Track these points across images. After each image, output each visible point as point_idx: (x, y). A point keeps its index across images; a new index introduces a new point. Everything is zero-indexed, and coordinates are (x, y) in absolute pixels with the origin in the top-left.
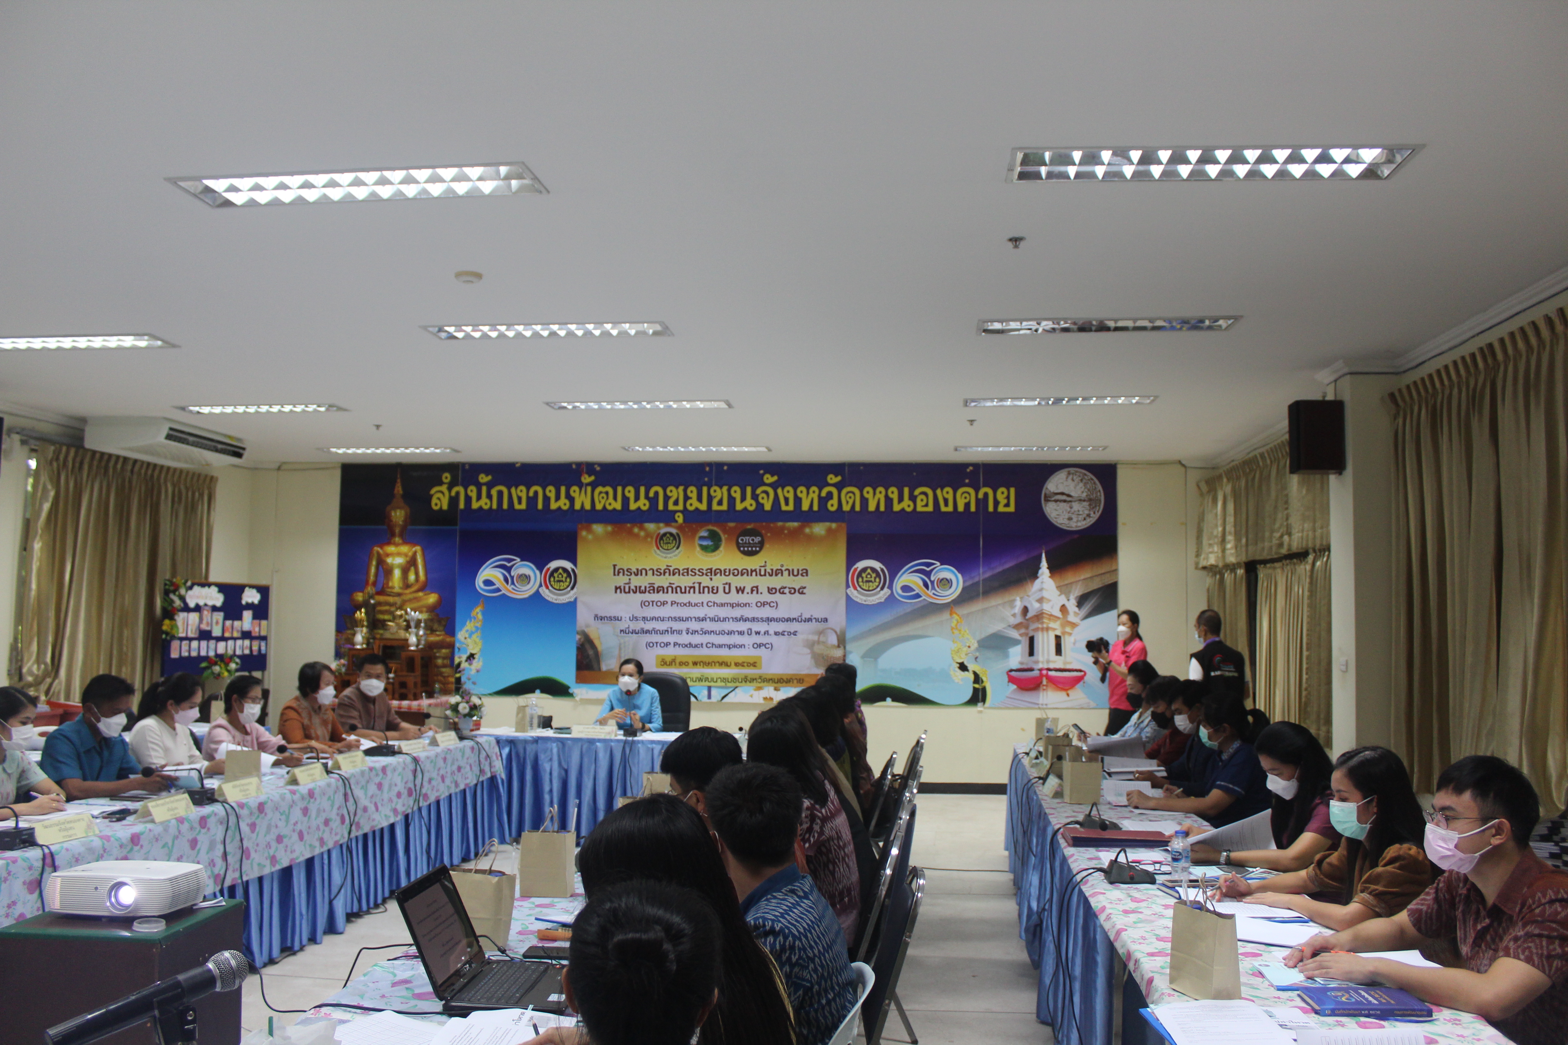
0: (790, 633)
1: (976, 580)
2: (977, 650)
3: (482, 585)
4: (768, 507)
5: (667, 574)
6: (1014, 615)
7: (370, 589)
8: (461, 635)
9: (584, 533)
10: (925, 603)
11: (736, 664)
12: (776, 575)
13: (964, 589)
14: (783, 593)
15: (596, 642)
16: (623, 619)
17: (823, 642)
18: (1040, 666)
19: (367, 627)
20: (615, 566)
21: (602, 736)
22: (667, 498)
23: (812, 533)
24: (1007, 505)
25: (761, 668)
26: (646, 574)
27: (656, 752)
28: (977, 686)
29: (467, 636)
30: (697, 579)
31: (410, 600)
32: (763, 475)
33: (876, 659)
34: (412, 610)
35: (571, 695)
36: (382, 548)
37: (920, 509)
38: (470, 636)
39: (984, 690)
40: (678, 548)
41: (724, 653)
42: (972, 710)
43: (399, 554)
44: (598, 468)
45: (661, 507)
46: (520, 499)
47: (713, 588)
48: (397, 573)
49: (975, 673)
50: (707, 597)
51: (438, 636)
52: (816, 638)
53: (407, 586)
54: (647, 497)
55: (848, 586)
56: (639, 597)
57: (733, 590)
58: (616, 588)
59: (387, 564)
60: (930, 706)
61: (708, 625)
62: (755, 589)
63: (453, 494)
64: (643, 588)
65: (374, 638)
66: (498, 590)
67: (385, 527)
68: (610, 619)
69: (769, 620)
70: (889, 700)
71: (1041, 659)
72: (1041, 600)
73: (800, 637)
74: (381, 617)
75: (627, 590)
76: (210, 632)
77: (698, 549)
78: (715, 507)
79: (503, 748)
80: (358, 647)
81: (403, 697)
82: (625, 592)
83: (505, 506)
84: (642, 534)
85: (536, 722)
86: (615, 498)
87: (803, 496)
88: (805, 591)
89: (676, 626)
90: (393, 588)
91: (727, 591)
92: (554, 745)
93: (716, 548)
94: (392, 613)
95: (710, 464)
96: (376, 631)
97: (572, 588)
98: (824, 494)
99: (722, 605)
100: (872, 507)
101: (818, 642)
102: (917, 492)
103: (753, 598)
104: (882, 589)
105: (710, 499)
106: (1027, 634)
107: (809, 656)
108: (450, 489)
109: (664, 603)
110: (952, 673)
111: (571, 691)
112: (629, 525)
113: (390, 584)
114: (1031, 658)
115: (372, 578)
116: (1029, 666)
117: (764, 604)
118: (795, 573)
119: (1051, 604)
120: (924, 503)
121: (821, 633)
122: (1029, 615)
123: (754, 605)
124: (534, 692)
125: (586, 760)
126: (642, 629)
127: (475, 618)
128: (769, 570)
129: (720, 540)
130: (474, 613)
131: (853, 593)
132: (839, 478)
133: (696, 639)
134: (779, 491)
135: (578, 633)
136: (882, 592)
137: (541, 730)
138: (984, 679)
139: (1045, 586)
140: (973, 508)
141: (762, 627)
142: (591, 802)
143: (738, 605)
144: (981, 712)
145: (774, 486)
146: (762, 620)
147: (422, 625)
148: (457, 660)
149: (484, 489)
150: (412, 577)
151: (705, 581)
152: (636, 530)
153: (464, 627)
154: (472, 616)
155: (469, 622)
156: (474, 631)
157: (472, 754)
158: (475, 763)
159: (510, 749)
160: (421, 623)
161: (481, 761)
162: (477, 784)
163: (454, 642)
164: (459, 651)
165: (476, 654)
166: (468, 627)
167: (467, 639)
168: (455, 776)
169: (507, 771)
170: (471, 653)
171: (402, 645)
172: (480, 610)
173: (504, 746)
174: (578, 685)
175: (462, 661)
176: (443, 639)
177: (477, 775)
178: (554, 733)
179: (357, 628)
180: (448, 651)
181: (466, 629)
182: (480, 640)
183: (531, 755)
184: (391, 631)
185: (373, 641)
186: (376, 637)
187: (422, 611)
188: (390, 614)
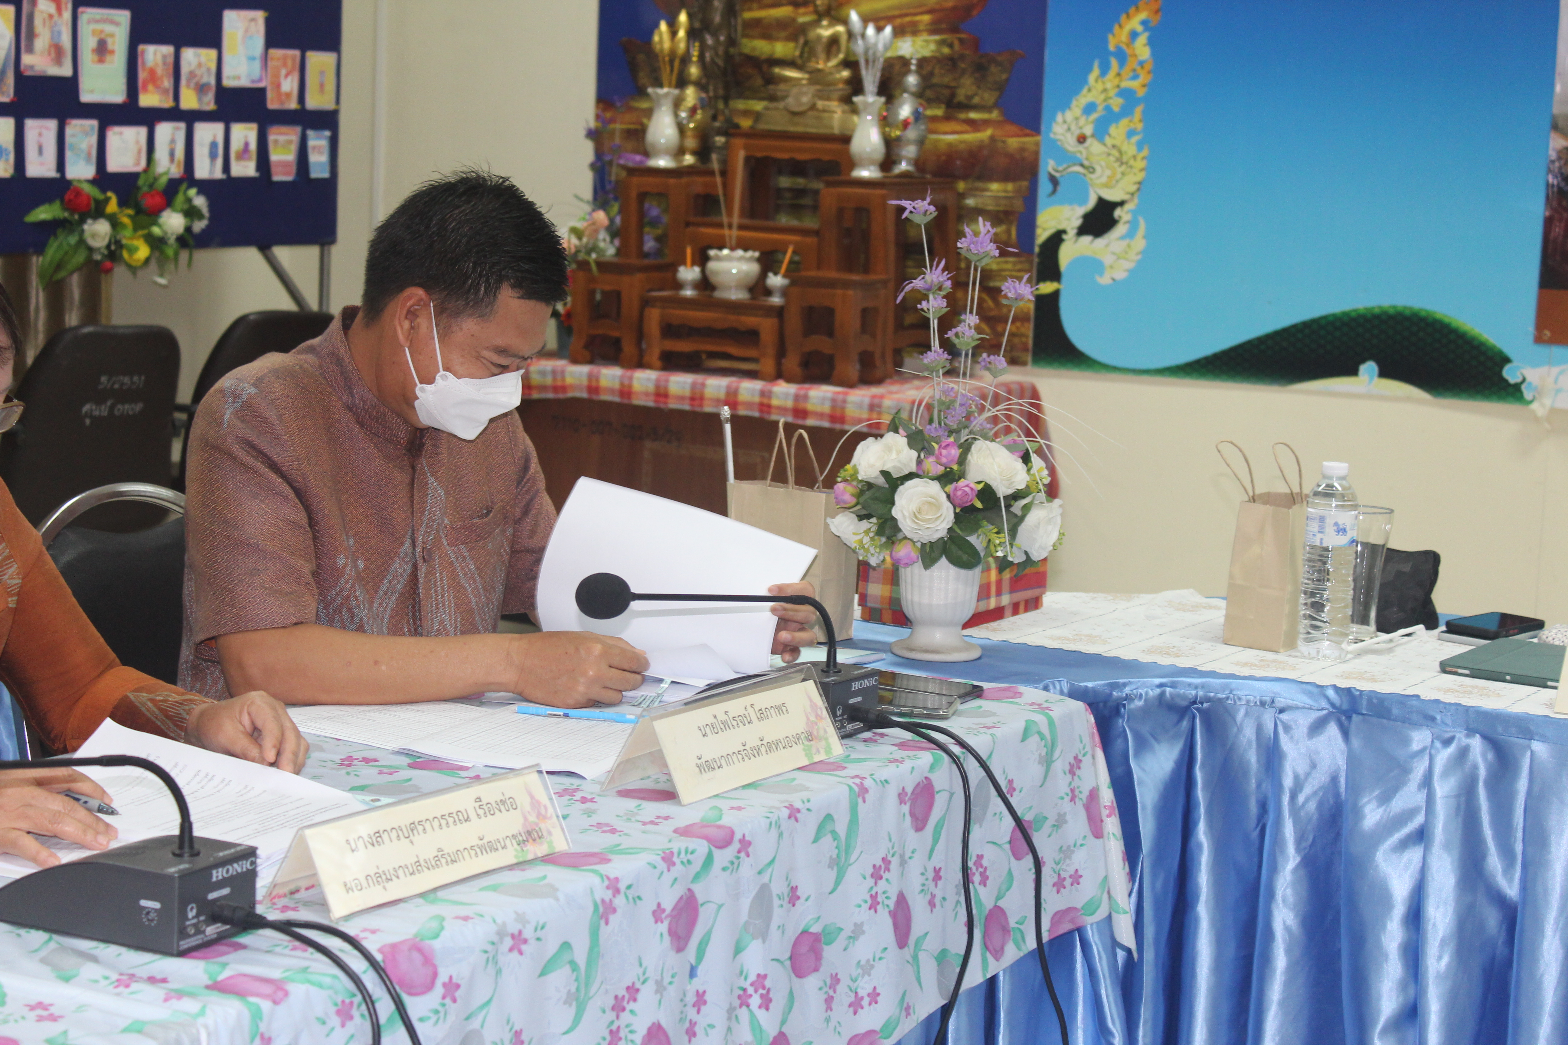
8: (1064, 125)
19: (700, 86)
29: (1088, 130)
34: (866, 18)
35: (1512, 392)
38: (1101, 132)
51: (974, 125)
65: (731, 130)
74: (760, 47)
76: (71, 84)
79: (1142, 745)
80: (663, 163)
96: (740, 104)
111: (1510, 374)
124: (1353, 371)
127: (1121, 56)
130: (1118, 38)
135: (1556, 126)
147: (912, 80)
153: (1077, 91)
154: (1111, 47)
155: (1096, 72)
156: (1116, 109)
157: (920, 822)
158: (937, 876)
159: (1182, 752)
160: (908, 72)
161: (980, 857)
162: (946, 1011)
163: (1037, 154)
164: (1054, 191)
165: (1121, 204)
166: (1094, 92)
167: (1089, 141)
168: (766, 1003)
169: (1159, 884)
170: (1101, 202)
171: (826, 158)
172: (1144, 23)
173: (1145, 730)
174: (1544, 350)
175: (1064, 232)
176: (992, 138)
177: (944, 952)
178: (1447, 667)
179: (661, 85)
180: (1010, 186)
181: (1084, 99)
182: (1140, 146)
183: (1301, 798)
184: (790, 101)
185: (720, 140)
186: (737, 126)
187: (914, 24)
188: (793, 37)
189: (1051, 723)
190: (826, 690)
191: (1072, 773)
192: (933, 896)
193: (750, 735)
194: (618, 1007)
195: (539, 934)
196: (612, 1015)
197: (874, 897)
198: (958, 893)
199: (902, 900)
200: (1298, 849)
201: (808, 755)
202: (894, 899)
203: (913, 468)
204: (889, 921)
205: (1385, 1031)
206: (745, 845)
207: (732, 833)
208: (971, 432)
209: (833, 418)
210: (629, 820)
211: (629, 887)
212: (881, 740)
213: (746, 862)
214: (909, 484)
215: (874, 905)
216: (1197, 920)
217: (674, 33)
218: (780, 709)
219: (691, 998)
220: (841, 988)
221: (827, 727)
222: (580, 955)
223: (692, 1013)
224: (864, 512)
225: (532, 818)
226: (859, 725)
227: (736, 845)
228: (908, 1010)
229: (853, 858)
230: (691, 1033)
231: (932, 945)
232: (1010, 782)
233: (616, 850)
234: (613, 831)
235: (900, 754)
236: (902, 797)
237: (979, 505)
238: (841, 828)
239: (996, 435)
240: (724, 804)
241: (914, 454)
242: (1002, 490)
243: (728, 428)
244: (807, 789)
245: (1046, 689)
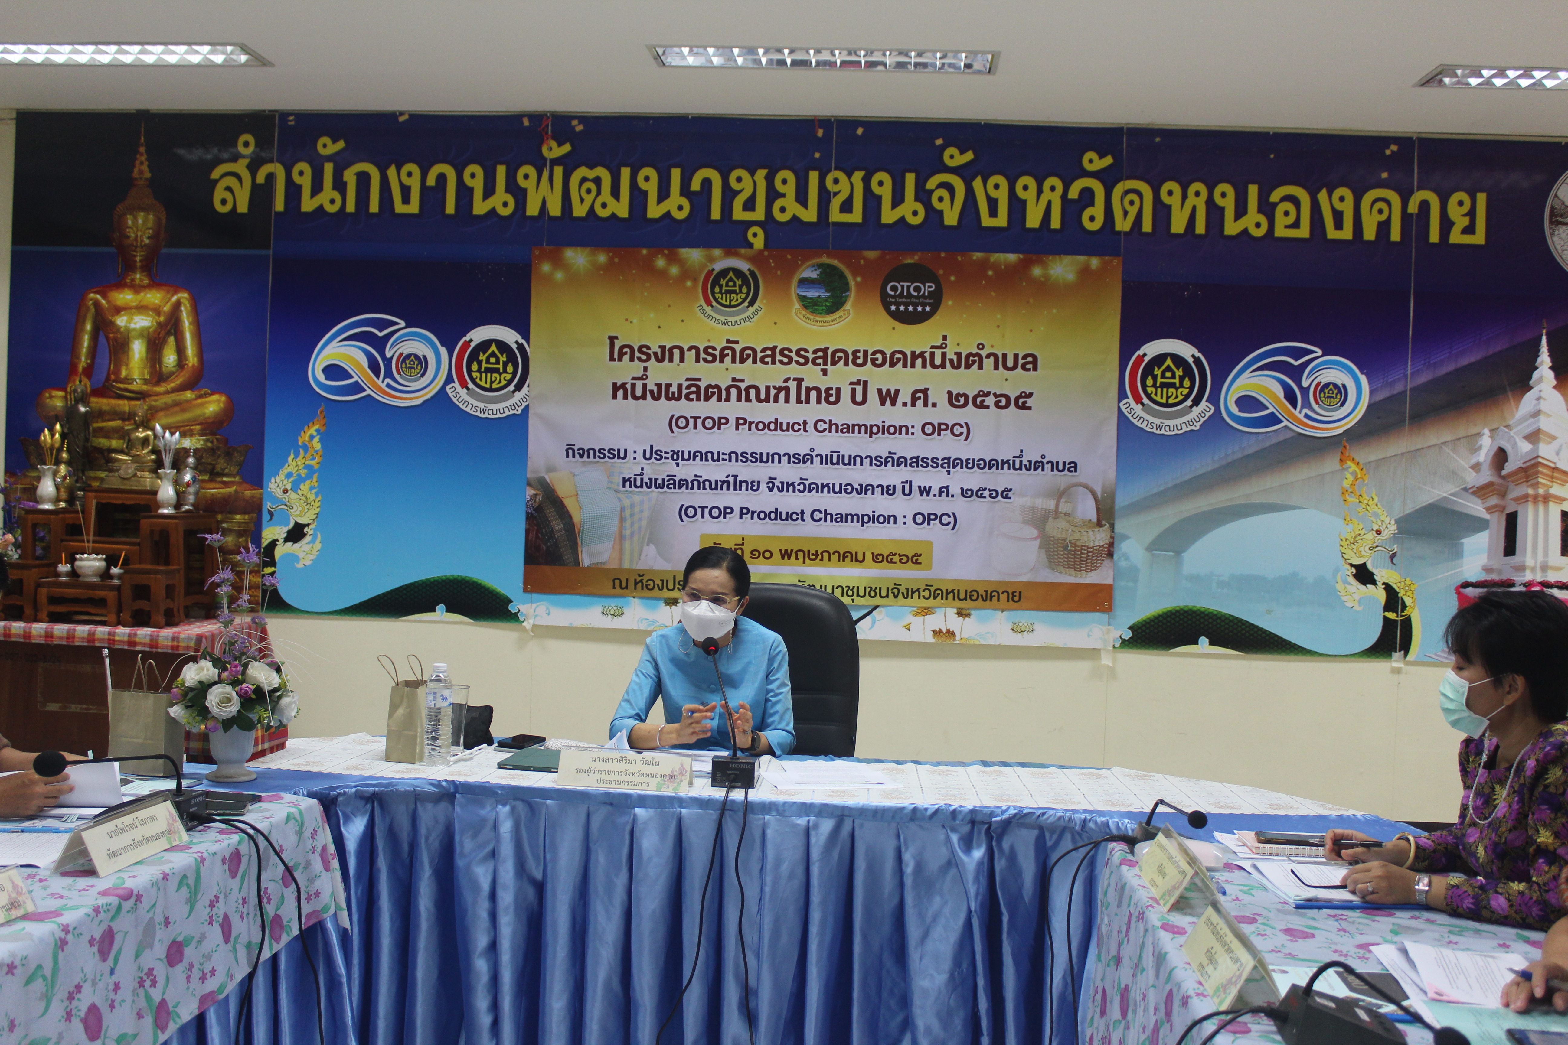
0: (994, 494)
1: (1398, 388)
2: (1395, 538)
3: (321, 377)
4: (951, 218)
5: (728, 359)
6: (1476, 467)
7: (80, 384)
8: (275, 485)
9: (546, 268)
10: (1289, 435)
11: (877, 558)
12: (968, 367)
13: (1369, 407)
14: (982, 406)
15: (570, 504)
16: (630, 455)
17: (1066, 514)
18: (1528, 577)
19: (69, 463)
20: (612, 339)
21: (651, 789)
22: (729, 195)
23: (1047, 277)
24: (1470, 230)
25: (929, 567)
26: (682, 360)
27: (819, 840)
28: (1391, 616)
30: (794, 370)
31: (166, 408)
32: (943, 148)
33: (1178, 553)
34: (164, 428)
35: (514, 617)
36: (104, 296)
37: (1280, 232)
38: (295, 487)
39: (1407, 624)
40: (752, 303)
41: (849, 532)
42: (1379, 667)
43: (141, 309)
44: (580, 128)
45: (716, 214)
46: (406, 191)
47: (828, 390)
48: (138, 349)
49: (1388, 588)
50: (813, 411)
51: (226, 484)
52: (1051, 504)
53: (158, 376)
54: (685, 191)
55: (1122, 395)
56: (666, 408)
57: (873, 396)
58: (616, 388)
59: (118, 329)
60: (1292, 657)
61: (816, 473)
62: (921, 396)
63: (261, 179)
64: (674, 389)
65: (86, 488)
66: (357, 388)
67: (113, 250)
68: (601, 454)
69: (950, 464)
70: (1204, 641)
71: (1529, 561)
72: (1534, 437)
73: (1016, 500)
74: (103, 442)
75: (639, 393)
77: (797, 306)
78: (836, 216)
79: (347, 819)
80: (47, 507)
81: (141, 619)
82: (635, 398)
83: (374, 208)
84: (674, 270)
85: (446, 730)
86: (615, 193)
87: (1029, 196)
88: (1030, 402)
89: (746, 471)
90: (128, 380)
91: (859, 398)
92: (504, 810)
93: (835, 305)
94: (123, 434)
95: (826, 123)
96: (92, 474)
97: (519, 387)
98: (1074, 193)
99: (848, 429)
100: (1178, 225)
101: (1056, 514)
102: (1275, 197)
103: (916, 416)
104: (1196, 402)
105: (825, 197)
106: (1502, 509)
107: (1037, 543)
108: (253, 168)
109: (720, 422)
110: (1340, 586)
111: (512, 608)
112: (645, 252)
113: (124, 373)
114: (1509, 559)
115: (83, 361)
116: (1504, 577)
117: (939, 429)
118: (1010, 363)
119: (1555, 445)
120: (1291, 219)
121: (1061, 494)
122: (1509, 468)
123: (918, 430)
124: (433, 610)
125: (600, 859)
126: (672, 477)
127: (306, 448)
128: (950, 355)
129: (846, 288)
130: (304, 438)
131: (1135, 411)
132: (1108, 160)
133: (791, 502)
134: (977, 184)
135: (529, 484)
136: (1196, 410)
137: (461, 752)
138: (1408, 601)
139: (1543, 406)
140: (1395, 235)
141: (934, 478)
142: (616, 986)
143: (884, 429)
144: (1398, 671)
145: (966, 173)
146: (935, 463)
147: (191, 460)
148: (266, 540)
149: (329, 168)
150: (170, 358)
151: (812, 376)
152: (661, 263)
153: (282, 466)
154: (300, 443)
155: (292, 456)
156: (303, 475)
157: (233, 874)
158: (244, 901)
159: (368, 821)
160: (189, 456)
161: (266, 889)
162: (251, 976)
163: (261, 500)
164: (271, 519)
165: (308, 525)
166: (291, 467)
167: (289, 492)
168: (154, 984)
169: (359, 892)
170: (296, 523)
171: (142, 503)
172: (317, 431)
173: (348, 810)
174: (528, 596)
175: (277, 540)
176: (236, 491)
177: (250, 943)
178: (501, 766)
179: (45, 464)
180: (247, 517)
181: (286, 470)
182: (317, 495)
183: (431, 839)
184: (122, 472)
185: (80, 493)
186: (90, 486)
187: (191, 430)
188: (122, 437)
189: (301, 813)
190: (178, 806)
191: (313, 838)
192: (242, 913)
193: (137, 834)
194: (71, 998)
195: (24, 962)
196: (67, 1003)
197: (211, 918)
198: (255, 910)
199: (226, 917)
200: (431, 866)
201: (170, 843)
202: (222, 917)
203: (216, 679)
204: (219, 930)
205: (480, 955)
206: (139, 897)
207: (132, 891)
208: (248, 658)
209: (151, 646)
210: (70, 889)
211: (75, 929)
212: (209, 830)
213: (140, 906)
214: (214, 687)
215: (211, 923)
216: (379, 909)
217: (52, 435)
218: (153, 818)
219: (111, 987)
220: (195, 970)
221: (179, 826)
222: (48, 971)
223: (112, 995)
224: (189, 704)
225: (14, 895)
226: (195, 823)
227: (134, 899)
228: (231, 977)
229: (199, 897)
230: (112, 1006)
231: (244, 939)
232: (281, 846)
233: (65, 908)
234: (62, 897)
235: (221, 837)
236: (224, 861)
237: (254, 697)
238: (191, 882)
239: (262, 658)
240: (125, 875)
241: (216, 671)
242: (267, 689)
243: (107, 660)
244: (171, 862)
245: (295, 793)
